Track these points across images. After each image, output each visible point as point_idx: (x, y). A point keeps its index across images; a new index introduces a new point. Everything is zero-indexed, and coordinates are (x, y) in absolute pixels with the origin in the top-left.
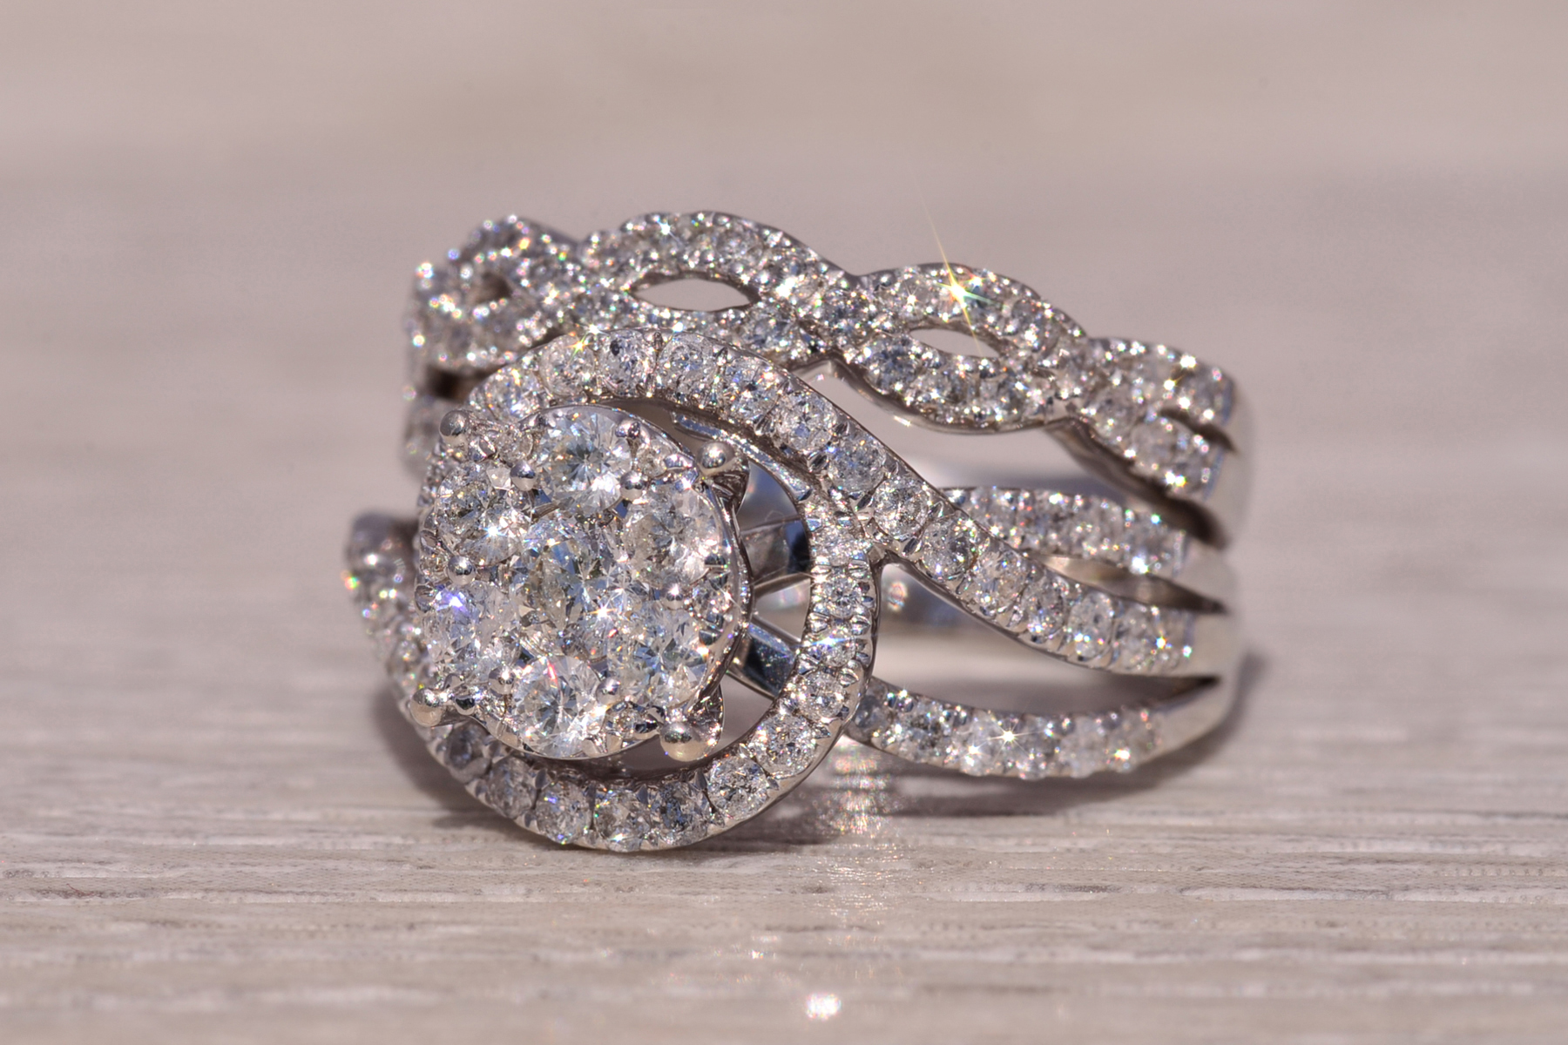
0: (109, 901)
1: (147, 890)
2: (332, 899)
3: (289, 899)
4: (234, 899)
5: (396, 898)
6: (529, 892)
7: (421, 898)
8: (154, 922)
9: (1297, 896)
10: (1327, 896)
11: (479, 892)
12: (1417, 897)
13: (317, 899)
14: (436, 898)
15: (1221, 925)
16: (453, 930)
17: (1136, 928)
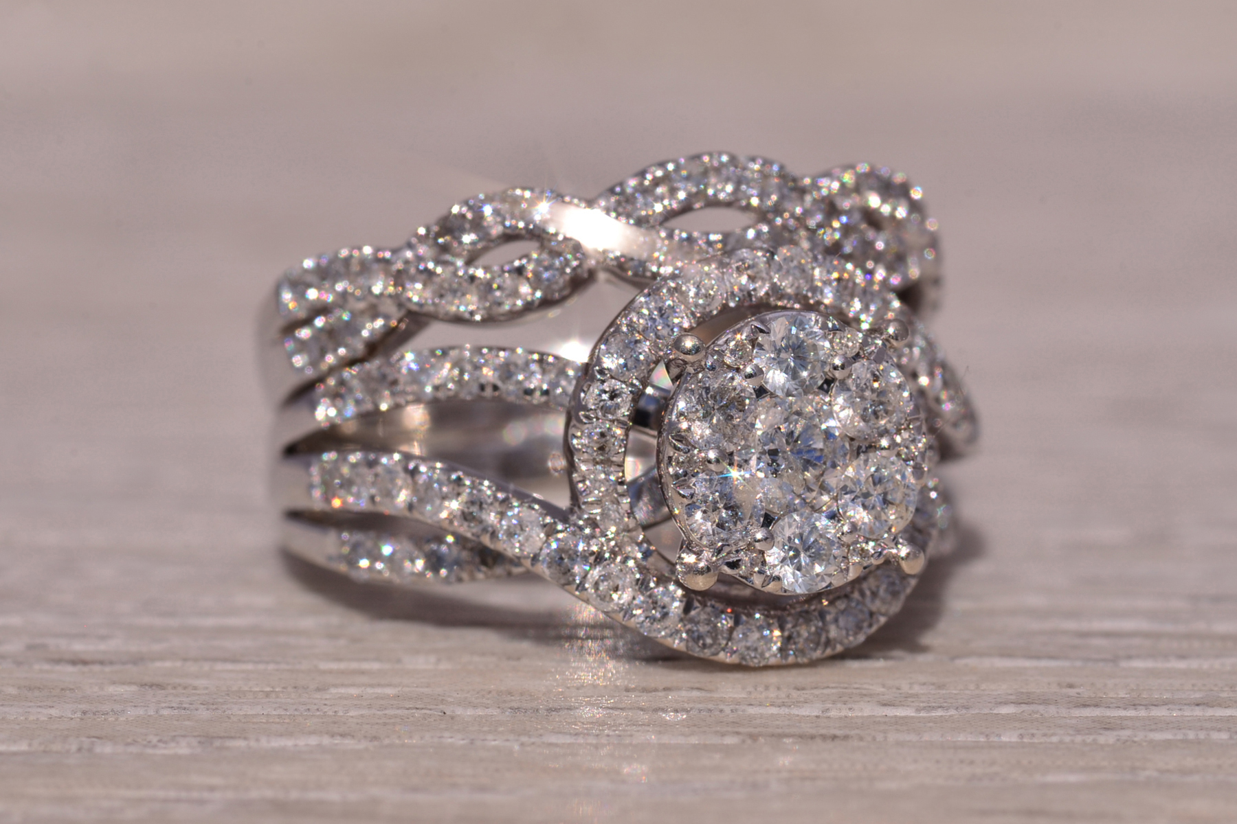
0: (108, 669)
1: (137, 660)
2: (283, 666)
3: (250, 667)
4: (206, 667)
5: (334, 666)
6: (439, 660)
7: (354, 665)
8: (143, 685)
9: (1044, 663)
10: (1066, 664)
11: (399, 661)
12: (1138, 664)
13: (271, 667)
14: (366, 666)
15: (983, 686)
16: (379, 691)
17: (916, 689)
